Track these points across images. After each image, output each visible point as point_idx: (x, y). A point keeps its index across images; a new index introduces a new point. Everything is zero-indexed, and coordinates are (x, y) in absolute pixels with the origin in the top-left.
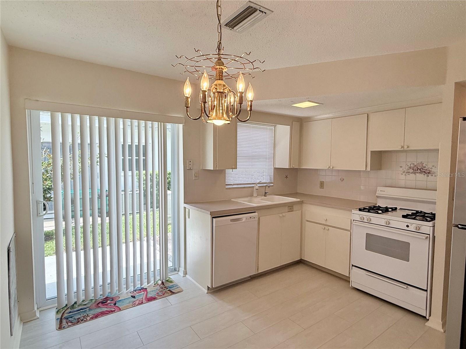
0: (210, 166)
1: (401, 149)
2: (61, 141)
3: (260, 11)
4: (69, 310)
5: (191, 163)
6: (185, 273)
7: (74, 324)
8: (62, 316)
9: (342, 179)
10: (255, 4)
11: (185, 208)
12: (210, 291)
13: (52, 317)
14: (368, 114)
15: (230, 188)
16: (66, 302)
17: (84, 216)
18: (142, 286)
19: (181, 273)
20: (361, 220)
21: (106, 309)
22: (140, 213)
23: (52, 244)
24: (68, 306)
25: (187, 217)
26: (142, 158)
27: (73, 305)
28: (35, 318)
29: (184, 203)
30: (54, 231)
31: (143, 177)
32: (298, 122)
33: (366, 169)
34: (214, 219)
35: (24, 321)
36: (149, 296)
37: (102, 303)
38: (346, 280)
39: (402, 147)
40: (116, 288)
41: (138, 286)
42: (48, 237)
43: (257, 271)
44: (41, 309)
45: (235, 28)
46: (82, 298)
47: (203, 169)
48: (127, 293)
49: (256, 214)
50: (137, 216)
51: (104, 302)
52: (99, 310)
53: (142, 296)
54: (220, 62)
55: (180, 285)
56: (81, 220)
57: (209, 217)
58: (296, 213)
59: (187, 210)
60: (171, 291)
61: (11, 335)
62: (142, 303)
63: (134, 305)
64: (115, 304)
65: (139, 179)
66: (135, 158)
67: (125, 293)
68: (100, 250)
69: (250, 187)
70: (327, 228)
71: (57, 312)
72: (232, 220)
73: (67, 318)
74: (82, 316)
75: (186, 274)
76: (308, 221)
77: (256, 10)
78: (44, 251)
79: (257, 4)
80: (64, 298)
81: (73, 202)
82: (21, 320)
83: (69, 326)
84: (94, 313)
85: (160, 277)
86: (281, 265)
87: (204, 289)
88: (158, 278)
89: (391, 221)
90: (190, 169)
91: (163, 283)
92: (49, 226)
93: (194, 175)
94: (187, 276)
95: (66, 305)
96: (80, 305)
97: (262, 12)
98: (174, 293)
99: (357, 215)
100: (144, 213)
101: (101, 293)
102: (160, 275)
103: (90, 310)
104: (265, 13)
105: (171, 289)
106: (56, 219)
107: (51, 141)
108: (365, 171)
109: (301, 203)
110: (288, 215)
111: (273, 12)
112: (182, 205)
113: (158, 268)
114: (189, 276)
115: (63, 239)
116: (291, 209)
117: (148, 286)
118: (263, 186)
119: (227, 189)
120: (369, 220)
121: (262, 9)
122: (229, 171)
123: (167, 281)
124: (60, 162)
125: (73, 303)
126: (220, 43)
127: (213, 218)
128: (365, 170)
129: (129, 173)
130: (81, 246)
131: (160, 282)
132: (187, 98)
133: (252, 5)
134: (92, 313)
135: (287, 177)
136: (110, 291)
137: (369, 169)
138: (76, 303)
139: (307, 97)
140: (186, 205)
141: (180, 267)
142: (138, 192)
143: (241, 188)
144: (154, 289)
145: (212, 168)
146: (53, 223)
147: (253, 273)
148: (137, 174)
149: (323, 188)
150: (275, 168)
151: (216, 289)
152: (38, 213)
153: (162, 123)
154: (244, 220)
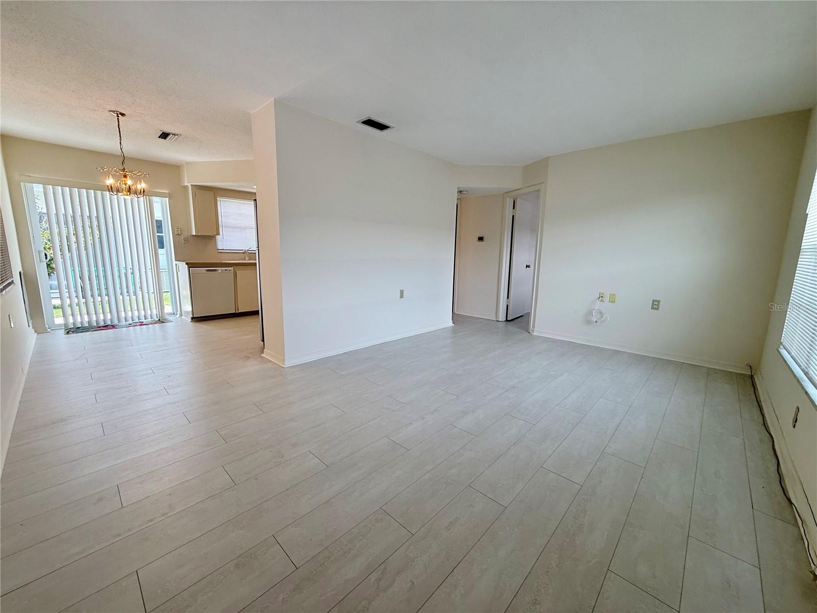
0: (194, 232)
5: (179, 230)
6: (181, 315)
7: (78, 333)
8: (69, 331)
11: (176, 264)
12: (192, 320)
13: (60, 332)
15: (221, 252)
16: (72, 327)
18: (140, 321)
19: (178, 315)
21: (105, 328)
24: (74, 328)
25: (178, 273)
27: (78, 328)
28: (47, 332)
29: (175, 260)
34: (190, 269)
35: (38, 332)
36: (143, 324)
37: (103, 327)
40: (116, 322)
41: (137, 321)
43: (237, 311)
44: (51, 329)
47: (192, 236)
48: (126, 323)
49: (231, 268)
51: (105, 326)
52: (100, 329)
53: (139, 324)
57: (187, 267)
59: (177, 266)
60: (162, 322)
61: (29, 326)
64: (113, 327)
71: (65, 330)
73: (73, 332)
74: (86, 330)
80: (71, 324)
82: (35, 332)
84: (96, 329)
85: (157, 316)
88: (155, 318)
90: (178, 234)
91: (159, 320)
93: (183, 240)
111: (181, 135)
112: (174, 262)
114: (185, 316)
117: (145, 321)
119: (219, 252)
121: (173, 134)
127: (189, 267)
131: (157, 320)
133: (164, 132)
134: (93, 330)
136: (110, 322)
138: (80, 327)
140: (177, 262)
141: (177, 311)
143: (233, 253)
144: (149, 322)
145: (194, 234)
151: (196, 319)
152: (41, 261)
153: (147, 197)
154: (220, 271)
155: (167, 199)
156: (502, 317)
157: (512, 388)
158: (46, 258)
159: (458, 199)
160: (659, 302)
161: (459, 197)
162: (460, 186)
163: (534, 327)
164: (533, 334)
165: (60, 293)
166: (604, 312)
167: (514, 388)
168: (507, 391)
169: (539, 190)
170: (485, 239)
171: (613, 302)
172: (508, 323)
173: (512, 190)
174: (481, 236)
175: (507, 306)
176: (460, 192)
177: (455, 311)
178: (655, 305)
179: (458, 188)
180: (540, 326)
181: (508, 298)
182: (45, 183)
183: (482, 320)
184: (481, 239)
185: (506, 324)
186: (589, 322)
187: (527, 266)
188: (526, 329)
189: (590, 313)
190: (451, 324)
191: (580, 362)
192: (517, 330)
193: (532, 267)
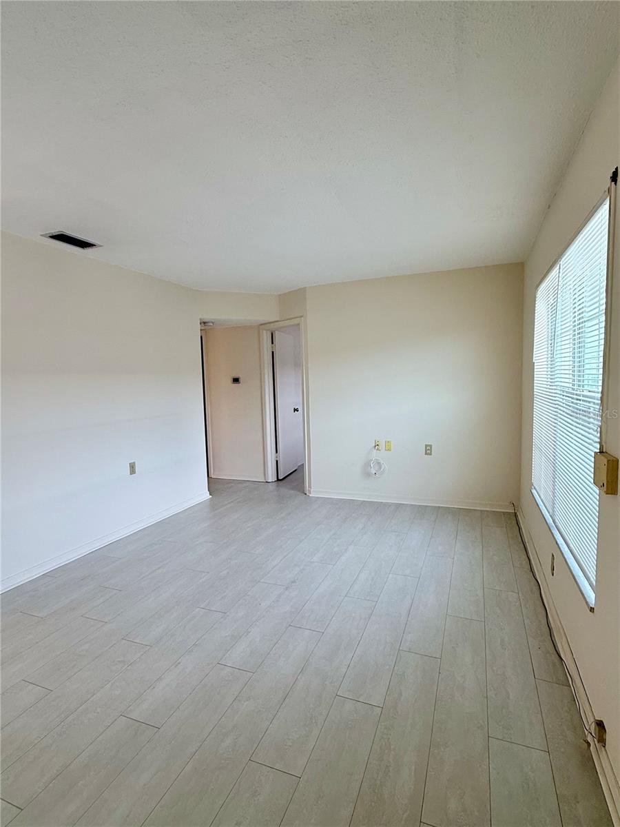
156: (271, 477)
157: (292, 582)
159: (201, 330)
160: (431, 446)
161: (203, 328)
162: (202, 317)
163: (310, 486)
164: (311, 495)
166: (382, 462)
167: (294, 582)
168: (287, 588)
169: (299, 324)
170: (241, 380)
171: (389, 450)
172: (280, 482)
173: (266, 322)
174: (236, 376)
175: (277, 461)
176: (204, 323)
177: (212, 475)
178: (428, 450)
179: (201, 319)
180: (318, 484)
181: (277, 452)
183: (247, 484)
184: (236, 380)
185: (277, 486)
186: (367, 475)
187: (296, 410)
188: (301, 488)
189: (367, 465)
190: (207, 496)
191: (364, 527)
192: (292, 492)
193: (300, 410)
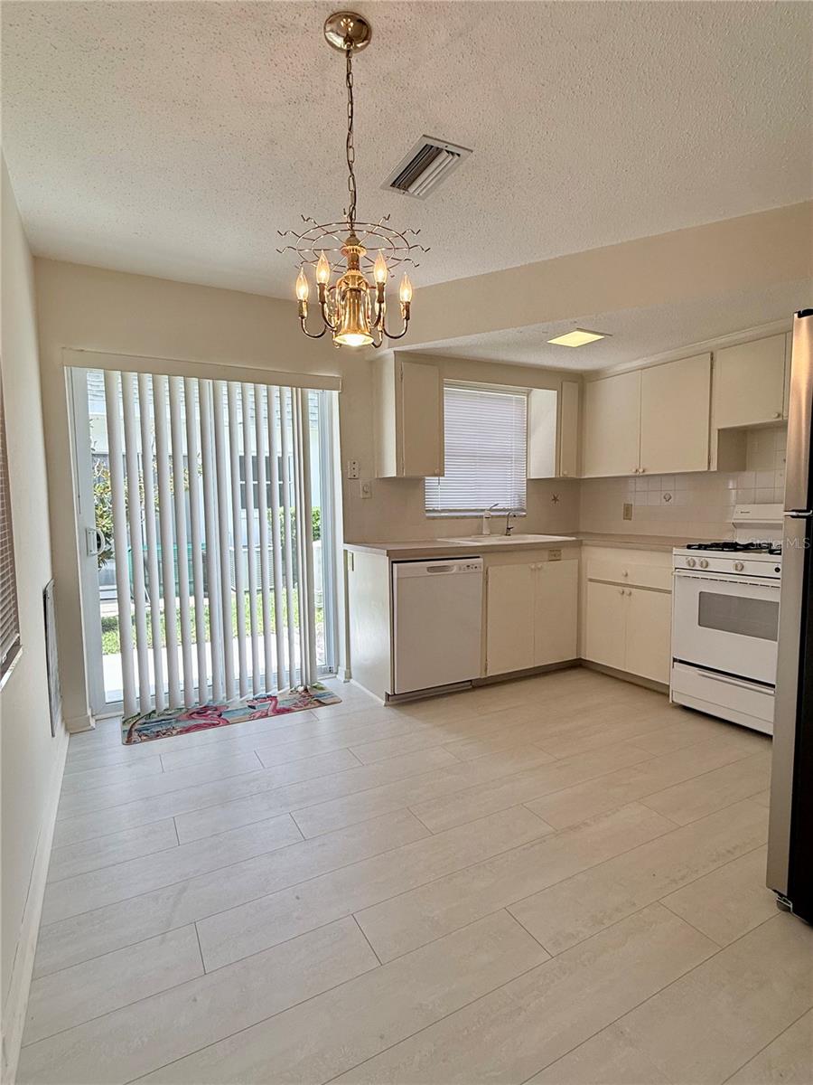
0: (391, 471)
1: (777, 420)
2: (124, 451)
3: (448, 152)
4: (143, 720)
5: (356, 466)
6: (349, 676)
7: (151, 739)
8: (132, 727)
9: (667, 497)
10: (436, 139)
11: (346, 551)
12: (390, 703)
13: (115, 729)
14: (712, 354)
15: (434, 518)
16: (139, 710)
17: (165, 595)
18: (269, 693)
19: (341, 677)
20: (689, 565)
21: (204, 722)
22: (275, 590)
23: (114, 636)
24: (142, 715)
25: (350, 568)
26: (277, 483)
27: (150, 714)
28: (90, 728)
29: (345, 542)
30: (117, 618)
31: (279, 518)
32: (575, 382)
33: (709, 468)
34: (395, 565)
35: (72, 731)
36: (279, 707)
37: (198, 713)
38: (661, 691)
39: (779, 416)
40: (222, 694)
41: (262, 692)
42: (108, 626)
43: (484, 673)
44: (97, 717)
45: (412, 189)
46: (165, 705)
47: (380, 479)
48: (242, 702)
49: (480, 560)
50: (271, 595)
51: (202, 712)
52: (192, 723)
53: (269, 705)
54: (353, 240)
55: (336, 693)
56: (161, 602)
57: (386, 560)
58: (567, 565)
59: (349, 555)
60: (320, 702)
61: (53, 736)
62: (267, 716)
63: (252, 718)
64: (220, 716)
65: (273, 524)
66: (264, 483)
67: (237, 701)
68: (194, 648)
69: (476, 517)
70: (627, 590)
71: (124, 722)
72: (431, 569)
73: (140, 731)
74: (164, 728)
75: (351, 678)
76: (591, 580)
77: (439, 151)
78: (101, 646)
79: (439, 140)
80: (135, 703)
81: (147, 565)
82: (66, 730)
83: (142, 741)
84: (184, 725)
85: (302, 680)
86: (536, 666)
87: (380, 700)
88: (298, 682)
89: (746, 564)
90: (354, 478)
91: (306, 690)
92: (109, 611)
93: (361, 492)
94: (351, 680)
95: (139, 714)
96: (162, 714)
97: (453, 153)
98: (324, 704)
99: (681, 557)
100: (283, 591)
101: (197, 700)
102: (302, 677)
103: (177, 721)
104: (459, 155)
105: (320, 699)
106: (120, 600)
107: (107, 451)
108: (708, 473)
109: (579, 544)
110: (548, 566)
111: (472, 151)
112: (341, 546)
113: (297, 666)
114: (357, 681)
115: (131, 629)
116: (555, 556)
117: (280, 694)
118: (504, 516)
119: (429, 518)
120: (704, 565)
121: (450, 148)
122: (431, 481)
123: (315, 687)
124: (123, 488)
125: (150, 711)
126: (354, 208)
127: (393, 562)
128: (706, 469)
129: (255, 513)
130: (162, 642)
131: (301, 689)
132: (301, 301)
133: (431, 142)
134: (179, 726)
135: (555, 499)
136: (211, 697)
137: (714, 468)
138: (154, 712)
139: (572, 320)
140: (348, 547)
141: (338, 665)
142: (271, 549)
143: (457, 518)
144: (288, 697)
145: (393, 474)
146: (115, 606)
147: (476, 675)
148: (269, 514)
149: (630, 519)
150: (529, 481)
151: (401, 700)
152: (88, 551)
153: (300, 389)
154: (455, 570)
155: (335, 393)
158: (99, 545)
165: (119, 590)
182: (108, 368)
